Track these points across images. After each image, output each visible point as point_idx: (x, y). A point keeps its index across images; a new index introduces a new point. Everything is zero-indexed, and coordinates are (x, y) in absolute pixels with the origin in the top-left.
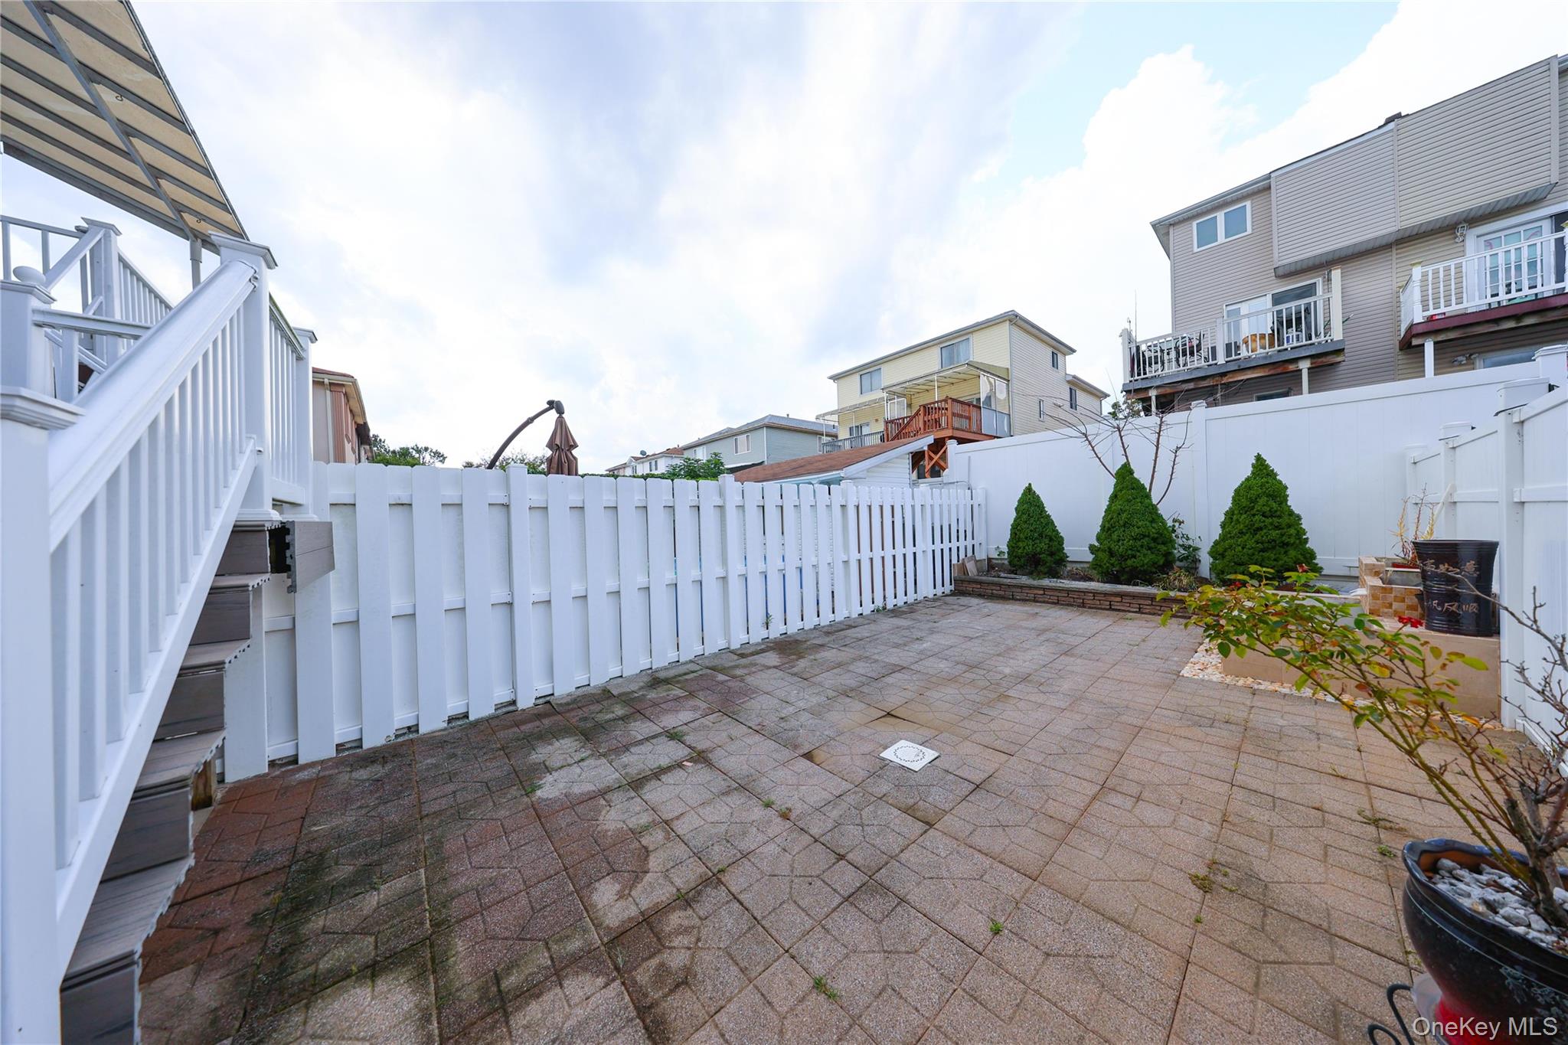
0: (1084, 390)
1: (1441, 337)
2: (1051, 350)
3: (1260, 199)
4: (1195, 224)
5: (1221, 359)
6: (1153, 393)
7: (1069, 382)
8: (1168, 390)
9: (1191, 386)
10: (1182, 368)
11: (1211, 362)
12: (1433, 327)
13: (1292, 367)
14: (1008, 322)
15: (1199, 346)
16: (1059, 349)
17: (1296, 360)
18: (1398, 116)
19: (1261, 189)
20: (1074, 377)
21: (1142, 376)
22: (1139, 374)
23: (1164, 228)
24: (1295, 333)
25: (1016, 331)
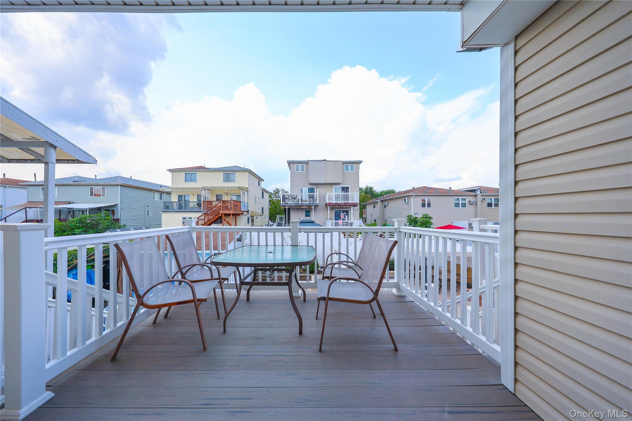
0: (265, 192)
1: (330, 207)
2: (259, 180)
3: (307, 164)
4: (295, 165)
5: (300, 203)
6: (287, 207)
7: (262, 190)
8: (290, 207)
9: (294, 207)
10: (293, 203)
11: (298, 203)
12: (330, 204)
13: (311, 207)
14: (248, 172)
15: (296, 198)
16: (260, 180)
17: (312, 206)
18: (325, 160)
19: (307, 163)
20: (264, 189)
21: (285, 203)
22: (284, 202)
23: (290, 163)
24: (312, 200)
25: (250, 175)
